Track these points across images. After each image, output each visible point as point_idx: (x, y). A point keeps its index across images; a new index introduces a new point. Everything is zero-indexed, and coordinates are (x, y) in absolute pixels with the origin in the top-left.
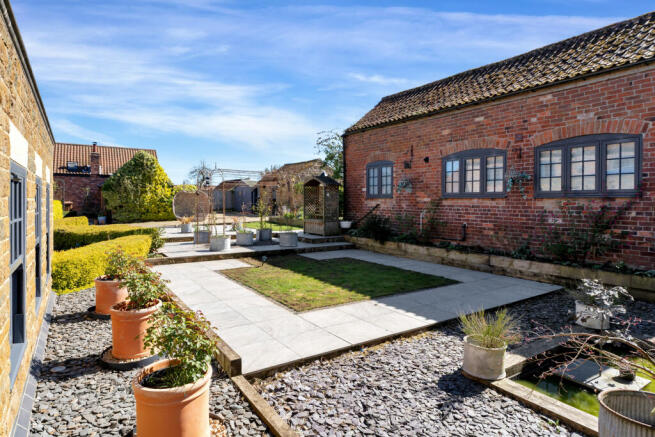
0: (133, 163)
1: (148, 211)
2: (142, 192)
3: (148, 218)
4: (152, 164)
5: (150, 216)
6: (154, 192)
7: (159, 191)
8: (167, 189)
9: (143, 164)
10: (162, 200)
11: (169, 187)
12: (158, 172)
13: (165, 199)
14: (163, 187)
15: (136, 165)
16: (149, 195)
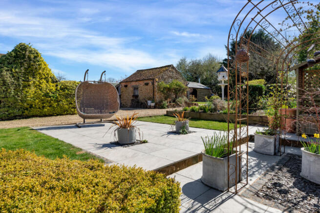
0: (14, 54)
1: (31, 106)
2: (25, 86)
3: (31, 113)
4: (35, 57)
5: (34, 111)
6: (38, 86)
7: (44, 86)
8: (52, 84)
9: (24, 55)
10: (46, 95)
11: (53, 82)
12: (43, 66)
13: (51, 94)
14: (47, 82)
15: (16, 57)
16: (32, 90)
